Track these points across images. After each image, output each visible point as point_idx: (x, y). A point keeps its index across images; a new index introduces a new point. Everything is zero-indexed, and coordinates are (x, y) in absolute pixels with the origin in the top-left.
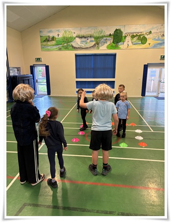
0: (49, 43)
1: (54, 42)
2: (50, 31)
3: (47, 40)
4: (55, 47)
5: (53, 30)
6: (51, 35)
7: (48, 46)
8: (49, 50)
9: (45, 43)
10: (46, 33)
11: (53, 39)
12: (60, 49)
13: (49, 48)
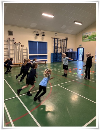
0: (86, 38)
1: (88, 38)
2: (87, 33)
3: (85, 37)
4: (88, 40)
5: (88, 33)
6: (87, 35)
7: (85, 39)
8: (85, 41)
9: (84, 39)
10: (85, 34)
11: (87, 36)
12: (90, 41)
13: (85, 40)
